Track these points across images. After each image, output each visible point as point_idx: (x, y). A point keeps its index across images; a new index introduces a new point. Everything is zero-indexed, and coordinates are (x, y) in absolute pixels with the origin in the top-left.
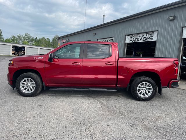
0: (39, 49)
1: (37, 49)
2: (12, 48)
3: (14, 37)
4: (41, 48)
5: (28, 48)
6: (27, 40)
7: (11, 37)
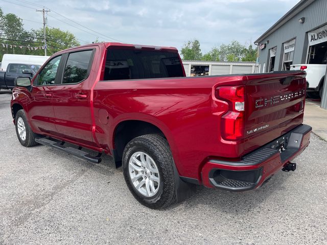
0: (231, 66)
1: (228, 67)
2: (192, 68)
3: (215, 51)
4: (234, 64)
5: (213, 67)
6: (234, 52)
7: (211, 50)
